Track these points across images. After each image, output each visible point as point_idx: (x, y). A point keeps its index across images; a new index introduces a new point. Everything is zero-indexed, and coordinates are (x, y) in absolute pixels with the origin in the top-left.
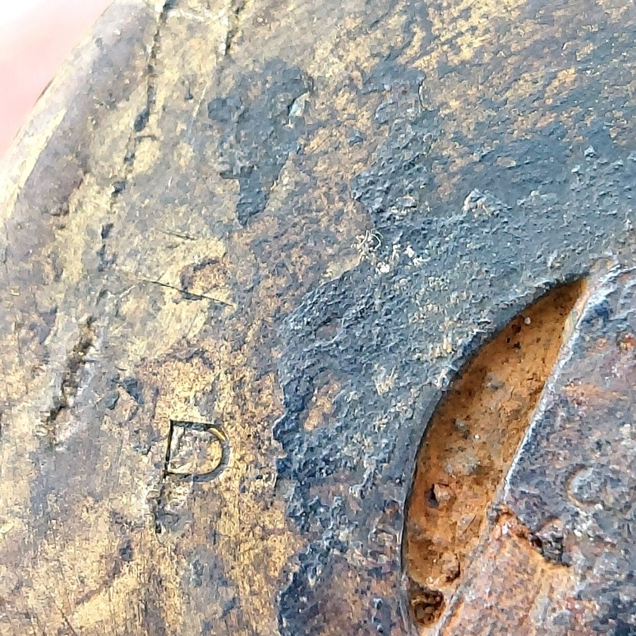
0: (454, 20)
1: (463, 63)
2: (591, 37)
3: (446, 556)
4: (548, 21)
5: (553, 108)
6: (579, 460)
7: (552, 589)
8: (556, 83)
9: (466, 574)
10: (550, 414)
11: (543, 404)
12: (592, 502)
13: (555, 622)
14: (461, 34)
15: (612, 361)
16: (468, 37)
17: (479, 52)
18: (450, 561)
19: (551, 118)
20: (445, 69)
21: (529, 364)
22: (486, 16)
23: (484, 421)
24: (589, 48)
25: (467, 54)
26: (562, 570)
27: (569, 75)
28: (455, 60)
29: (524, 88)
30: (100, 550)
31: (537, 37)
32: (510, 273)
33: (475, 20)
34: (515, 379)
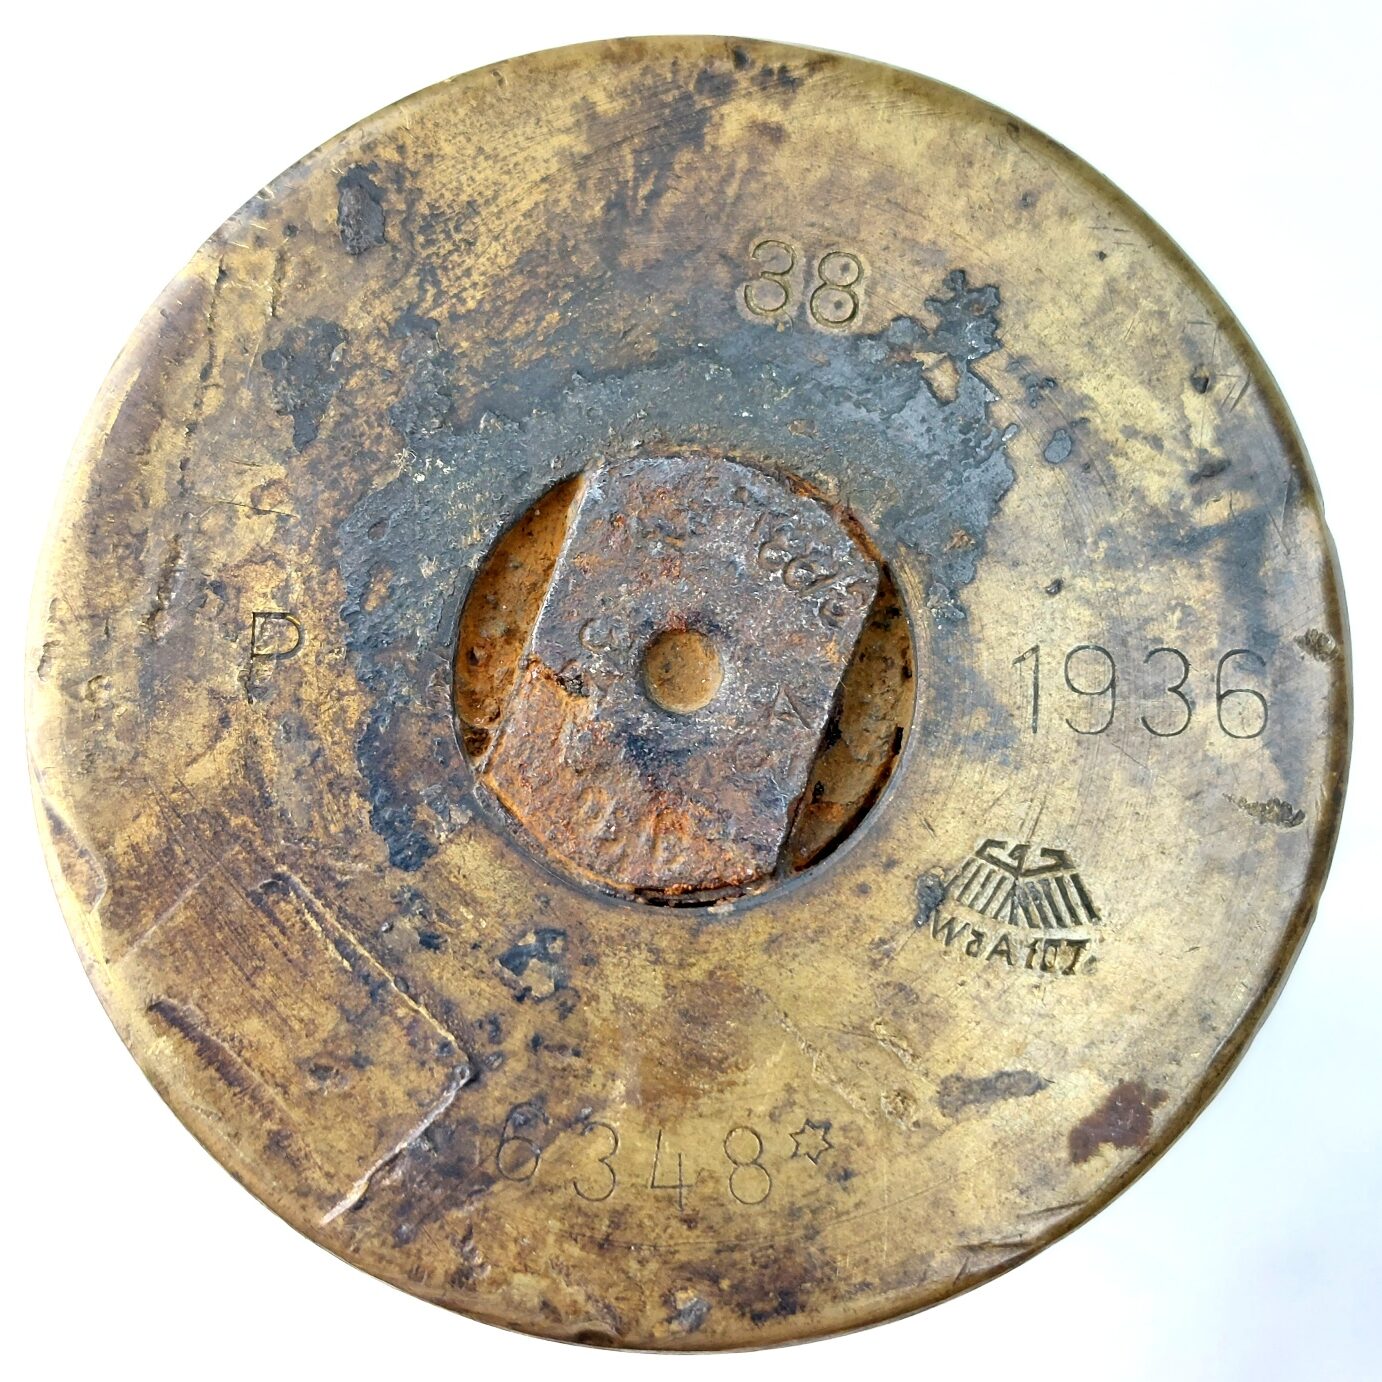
0: (458, 278)
1: (469, 311)
2: (567, 286)
3: (487, 701)
4: (532, 274)
5: (541, 344)
6: (589, 615)
7: (575, 717)
8: (545, 324)
9: (505, 714)
10: (564, 581)
11: (556, 575)
12: (603, 646)
13: (580, 739)
14: (465, 289)
15: (608, 538)
16: (471, 292)
17: (480, 302)
18: (491, 706)
19: (543, 351)
20: (454, 317)
21: (542, 548)
22: (483, 274)
23: (510, 594)
24: (568, 295)
25: (471, 304)
26: (582, 701)
27: (554, 317)
28: (462, 310)
29: (519, 328)
30: (202, 721)
31: (526, 288)
32: (524, 476)
33: (475, 277)
34: (531, 560)
